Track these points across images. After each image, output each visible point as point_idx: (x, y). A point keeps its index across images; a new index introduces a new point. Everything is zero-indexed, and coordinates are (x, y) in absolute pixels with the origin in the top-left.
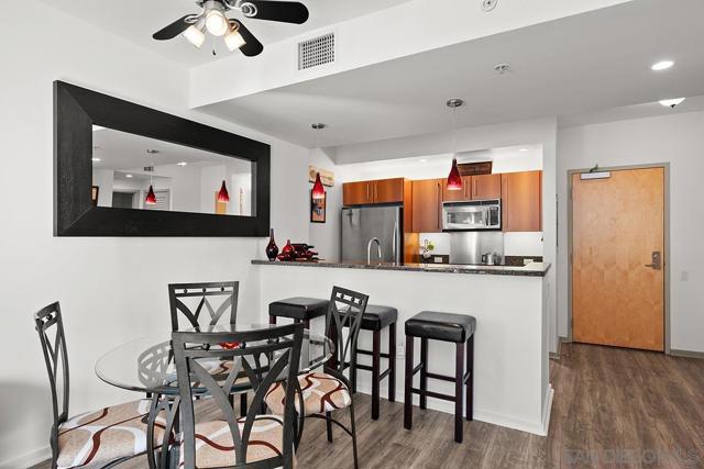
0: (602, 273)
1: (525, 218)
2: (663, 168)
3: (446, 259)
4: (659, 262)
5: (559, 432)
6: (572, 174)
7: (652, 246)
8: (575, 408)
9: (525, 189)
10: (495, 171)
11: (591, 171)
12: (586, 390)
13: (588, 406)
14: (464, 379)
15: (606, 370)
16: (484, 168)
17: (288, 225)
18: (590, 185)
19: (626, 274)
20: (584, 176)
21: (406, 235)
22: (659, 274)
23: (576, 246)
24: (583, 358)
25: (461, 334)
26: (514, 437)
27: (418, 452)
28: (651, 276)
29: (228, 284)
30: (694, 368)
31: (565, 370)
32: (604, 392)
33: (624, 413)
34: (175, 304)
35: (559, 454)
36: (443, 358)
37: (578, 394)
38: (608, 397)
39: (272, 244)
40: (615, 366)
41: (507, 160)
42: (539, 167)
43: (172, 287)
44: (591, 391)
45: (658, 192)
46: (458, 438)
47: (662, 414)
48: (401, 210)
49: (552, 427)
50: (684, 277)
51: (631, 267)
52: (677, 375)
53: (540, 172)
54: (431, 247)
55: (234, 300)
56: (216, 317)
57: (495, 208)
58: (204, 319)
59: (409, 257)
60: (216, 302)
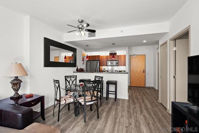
0: (135, 74)
1: (123, 64)
2: (145, 55)
3: (108, 71)
4: (144, 71)
5: (130, 99)
6: (130, 55)
8: (132, 96)
9: (122, 58)
10: (117, 55)
11: (134, 55)
12: (133, 93)
13: (134, 95)
14: (116, 93)
15: (136, 90)
16: (115, 54)
17: (80, 64)
18: (133, 58)
19: (139, 73)
20: (132, 56)
21: (100, 67)
22: (144, 73)
24: (132, 89)
26: (124, 100)
27: (109, 103)
28: (143, 74)
29: (75, 76)
30: (149, 89)
31: (130, 91)
32: (136, 93)
33: (139, 96)
34: (66, 80)
35: (131, 101)
36: (112, 88)
37: (132, 94)
38: (137, 94)
39: (77, 68)
40: (138, 90)
41: (119, 53)
42: (125, 54)
43: (65, 76)
44: (134, 93)
45: (144, 59)
46: (115, 101)
47: (145, 95)
48: (99, 62)
49: (129, 98)
51: (136, 72)
52: (147, 90)
53: (125, 55)
54: (105, 69)
55: (76, 79)
56: (73, 82)
57: (117, 62)
58: (71, 82)
59: (101, 71)
60: (73, 79)
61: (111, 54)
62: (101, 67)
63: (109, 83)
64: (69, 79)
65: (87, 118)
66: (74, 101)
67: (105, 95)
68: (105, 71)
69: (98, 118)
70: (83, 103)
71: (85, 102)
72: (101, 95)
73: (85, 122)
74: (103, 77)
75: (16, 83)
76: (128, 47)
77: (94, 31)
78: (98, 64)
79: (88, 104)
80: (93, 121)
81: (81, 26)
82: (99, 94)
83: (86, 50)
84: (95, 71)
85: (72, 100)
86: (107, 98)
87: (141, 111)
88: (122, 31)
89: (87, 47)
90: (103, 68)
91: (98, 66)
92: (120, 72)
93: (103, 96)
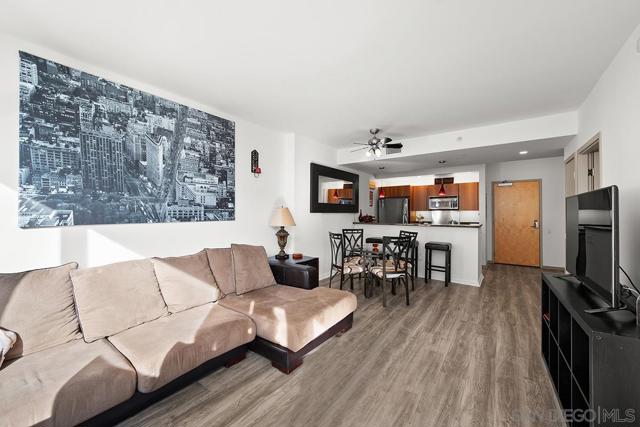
0: (509, 230)
1: (470, 204)
2: (539, 181)
3: (430, 223)
4: (537, 225)
5: (485, 286)
6: (493, 183)
7: (533, 217)
9: (470, 191)
10: (455, 182)
11: (503, 182)
12: (498, 277)
14: (447, 270)
15: (509, 272)
16: (450, 181)
17: (366, 207)
18: (503, 189)
19: (521, 231)
20: (500, 185)
21: (411, 212)
22: (537, 231)
23: (496, 217)
25: (446, 249)
27: (432, 288)
28: (533, 232)
32: (506, 278)
33: (513, 283)
34: (344, 236)
35: (484, 290)
36: (439, 259)
38: (508, 279)
39: (361, 214)
40: (514, 271)
41: (461, 177)
42: (477, 181)
45: (537, 192)
46: (446, 285)
48: (409, 200)
49: (482, 285)
50: (549, 232)
53: (478, 183)
54: (423, 218)
55: (362, 236)
56: (356, 241)
57: (455, 199)
58: (353, 242)
59: (411, 221)
60: (356, 236)
61: (437, 181)
62: (413, 213)
63: (430, 247)
64: (349, 236)
65: (388, 303)
66: (364, 271)
67: (421, 274)
68: (423, 223)
69: (408, 304)
70: (380, 275)
71: (385, 272)
72: (412, 269)
73: (384, 306)
74: (416, 234)
75: (282, 236)
76: (484, 165)
77: (399, 146)
78: (406, 205)
79: (389, 276)
80: (399, 307)
81: (375, 141)
82: (410, 265)
83: (376, 176)
84: (400, 222)
85: (361, 270)
86: (428, 279)
87: (505, 307)
88: (460, 139)
89: (381, 171)
90: (419, 214)
91: (405, 211)
92: (465, 225)
93: (419, 276)
